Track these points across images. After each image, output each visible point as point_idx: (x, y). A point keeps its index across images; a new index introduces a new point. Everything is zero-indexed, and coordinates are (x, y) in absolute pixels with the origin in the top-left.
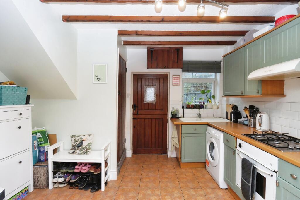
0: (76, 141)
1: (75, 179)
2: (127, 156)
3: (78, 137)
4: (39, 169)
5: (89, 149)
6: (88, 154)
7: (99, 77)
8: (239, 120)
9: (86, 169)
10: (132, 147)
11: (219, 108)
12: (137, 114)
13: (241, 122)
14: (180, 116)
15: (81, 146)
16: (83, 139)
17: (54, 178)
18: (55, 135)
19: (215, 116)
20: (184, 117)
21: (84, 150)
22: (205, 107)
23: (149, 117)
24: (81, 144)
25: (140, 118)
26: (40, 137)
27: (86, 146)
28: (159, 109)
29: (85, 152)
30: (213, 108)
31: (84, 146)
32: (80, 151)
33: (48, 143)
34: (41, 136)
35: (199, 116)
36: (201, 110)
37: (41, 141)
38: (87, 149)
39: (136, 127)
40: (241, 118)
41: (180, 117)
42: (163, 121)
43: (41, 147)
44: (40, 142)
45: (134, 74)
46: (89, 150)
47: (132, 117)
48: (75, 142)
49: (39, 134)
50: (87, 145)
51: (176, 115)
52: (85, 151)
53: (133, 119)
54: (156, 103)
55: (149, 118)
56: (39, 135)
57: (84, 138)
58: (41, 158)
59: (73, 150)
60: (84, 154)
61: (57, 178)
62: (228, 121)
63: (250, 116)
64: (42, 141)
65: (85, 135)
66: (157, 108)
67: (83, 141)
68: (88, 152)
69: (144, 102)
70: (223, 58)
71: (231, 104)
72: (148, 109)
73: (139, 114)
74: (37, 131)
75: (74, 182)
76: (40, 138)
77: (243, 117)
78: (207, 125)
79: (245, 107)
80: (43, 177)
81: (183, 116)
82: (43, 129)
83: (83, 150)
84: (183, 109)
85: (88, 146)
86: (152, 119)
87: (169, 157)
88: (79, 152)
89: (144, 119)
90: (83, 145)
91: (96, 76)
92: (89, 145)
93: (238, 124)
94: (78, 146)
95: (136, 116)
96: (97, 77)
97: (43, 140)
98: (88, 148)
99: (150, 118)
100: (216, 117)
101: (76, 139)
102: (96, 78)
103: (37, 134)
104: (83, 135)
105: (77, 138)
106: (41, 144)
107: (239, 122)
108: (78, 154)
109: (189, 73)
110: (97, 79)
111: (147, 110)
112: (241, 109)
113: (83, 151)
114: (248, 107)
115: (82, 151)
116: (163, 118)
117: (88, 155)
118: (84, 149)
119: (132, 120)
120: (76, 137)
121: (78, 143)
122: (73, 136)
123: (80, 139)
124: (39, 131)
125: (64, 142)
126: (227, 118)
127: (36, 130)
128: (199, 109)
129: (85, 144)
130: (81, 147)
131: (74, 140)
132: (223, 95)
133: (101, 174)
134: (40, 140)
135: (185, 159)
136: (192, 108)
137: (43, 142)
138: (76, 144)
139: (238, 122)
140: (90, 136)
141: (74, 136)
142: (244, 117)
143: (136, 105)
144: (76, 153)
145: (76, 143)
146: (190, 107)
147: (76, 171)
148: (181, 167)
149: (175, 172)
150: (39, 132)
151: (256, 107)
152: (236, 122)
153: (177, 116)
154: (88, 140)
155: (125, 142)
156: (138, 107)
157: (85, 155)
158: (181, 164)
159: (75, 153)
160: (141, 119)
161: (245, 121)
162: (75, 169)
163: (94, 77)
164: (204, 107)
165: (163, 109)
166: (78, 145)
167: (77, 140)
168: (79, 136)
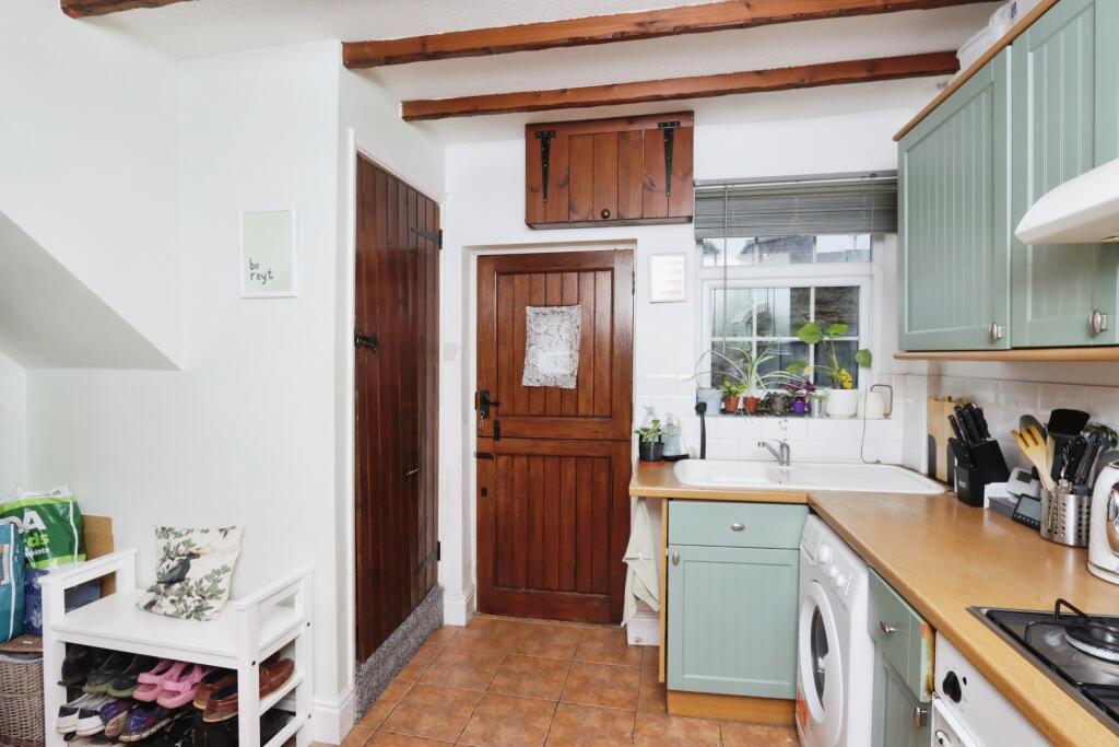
0: (168, 554)
1: (144, 730)
2: (447, 621)
3: (181, 535)
4: (11, 670)
5: (211, 597)
6: (203, 618)
7: (262, 270)
8: (993, 490)
9: (179, 693)
10: (474, 580)
11: (893, 415)
12: (497, 437)
13: (1006, 500)
14: (683, 453)
15: (181, 579)
16: (193, 550)
17: (64, 712)
18: (108, 521)
19: (870, 456)
20: (703, 456)
21: (189, 601)
22: (820, 408)
23: (547, 447)
24: (181, 572)
25: (507, 454)
26: (36, 530)
27: (201, 582)
28: (591, 413)
29: (193, 609)
30: (861, 414)
31: (191, 583)
32: (173, 602)
33: (72, 553)
34: (40, 525)
35: (782, 455)
36: (794, 423)
37: (37, 544)
38: (204, 598)
39: (490, 490)
40: (1005, 479)
41: (686, 457)
42: (610, 468)
43: (36, 570)
44: (34, 548)
45: (480, 258)
46: (210, 603)
47: (473, 448)
48: (164, 560)
49: (33, 515)
50: (206, 577)
51: (660, 444)
52: (192, 603)
53: (481, 456)
54: (577, 385)
55: (548, 456)
56: (32, 522)
57: (199, 541)
58: (32, 618)
59: (152, 596)
60: (188, 617)
61: (77, 714)
62: (936, 489)
63: (1055, 476)
64: (41, 547)
65: (208, 531)
66: (582, 410)
67: (192, 555)
68: (207, 613)
69: (525, 382)
70: (896, 143)
71: (955, 396)
72: (545, 416)
73: (502, 433)
74: (23, 505)
75: (145, 739)
76: (36, 535)
77: (1014, 474)
78: (805, 508)
79: (1028, 421)
80: (26, 702)
81: (699, 453)
82: (58, 492)
83: (185, 597)
84: (699, 418)
85: (206, 584)
86: (560, 457)
87: (631, 641)
88: (170, 605)
89: (524, 460)
90: (188, 576)
91: (253, 266)
92: (215, 576)
93: (986, 515)
94: (169, 578)
95: (489, 445)
96: (257, 266)
97: (46, 541)
98: (208, 591)
99: (553, 456)
100: (878, 462)
101: (169, 544)
102: (252, 275)
103: (22, 517)
104: (202, 531)
105: (174, 541)
106: (37, 558)
107: (992, 500)
108: (165, 614)
109: (729, 240)
110: (255, 276)
111: (540, 416)
112: (1001, 427)
113: (185, 606)
114: (1044, 417)
115: (182, 606)
116: (610, 458)
117: (203, 624)
118: (189, 595)
119: (473, 461)
120: (171, 536)
121: (174, 564)
122: (164, 529)
123: (182, 549)
124: (39, 503)
125: (136, 555)
126: (932, 475)
127: (21, 499)
128: (782, 419)
129: (196, 572)
130: (177, 586)
131: (164, 548)
132: (895, 350)
133: (234, 722)
134: (34, 542)
135: (686, 676)
136: (746, 414)
137: (47, 550)
138: (166, 571)
139: (986, 504)
140: (226, 533)
141: (165, 532)
142: (1023, 477)
143: (492, 398)
144: (158, 610)
145: (169, 561)
146: (740, 405)
147: (139, 694)
148: (671, 710)
149: (628, 735)
150: (33, 508)
151: (1099, 419)
152: (973, 498)
153: (669, 452)
154: (213, 551)
155: (439, 559)
156: (497, 404)
157: (193, 621)
158: (670, 696)
159: (154, 608)
160: (512, 455)
161: (1024, 499)
162: (140, 688)
163: (244, 270)
164: (810, 409)
165: (611, 412)
166: (171, 571)
167: (172, 549)
168: (184, 533)
